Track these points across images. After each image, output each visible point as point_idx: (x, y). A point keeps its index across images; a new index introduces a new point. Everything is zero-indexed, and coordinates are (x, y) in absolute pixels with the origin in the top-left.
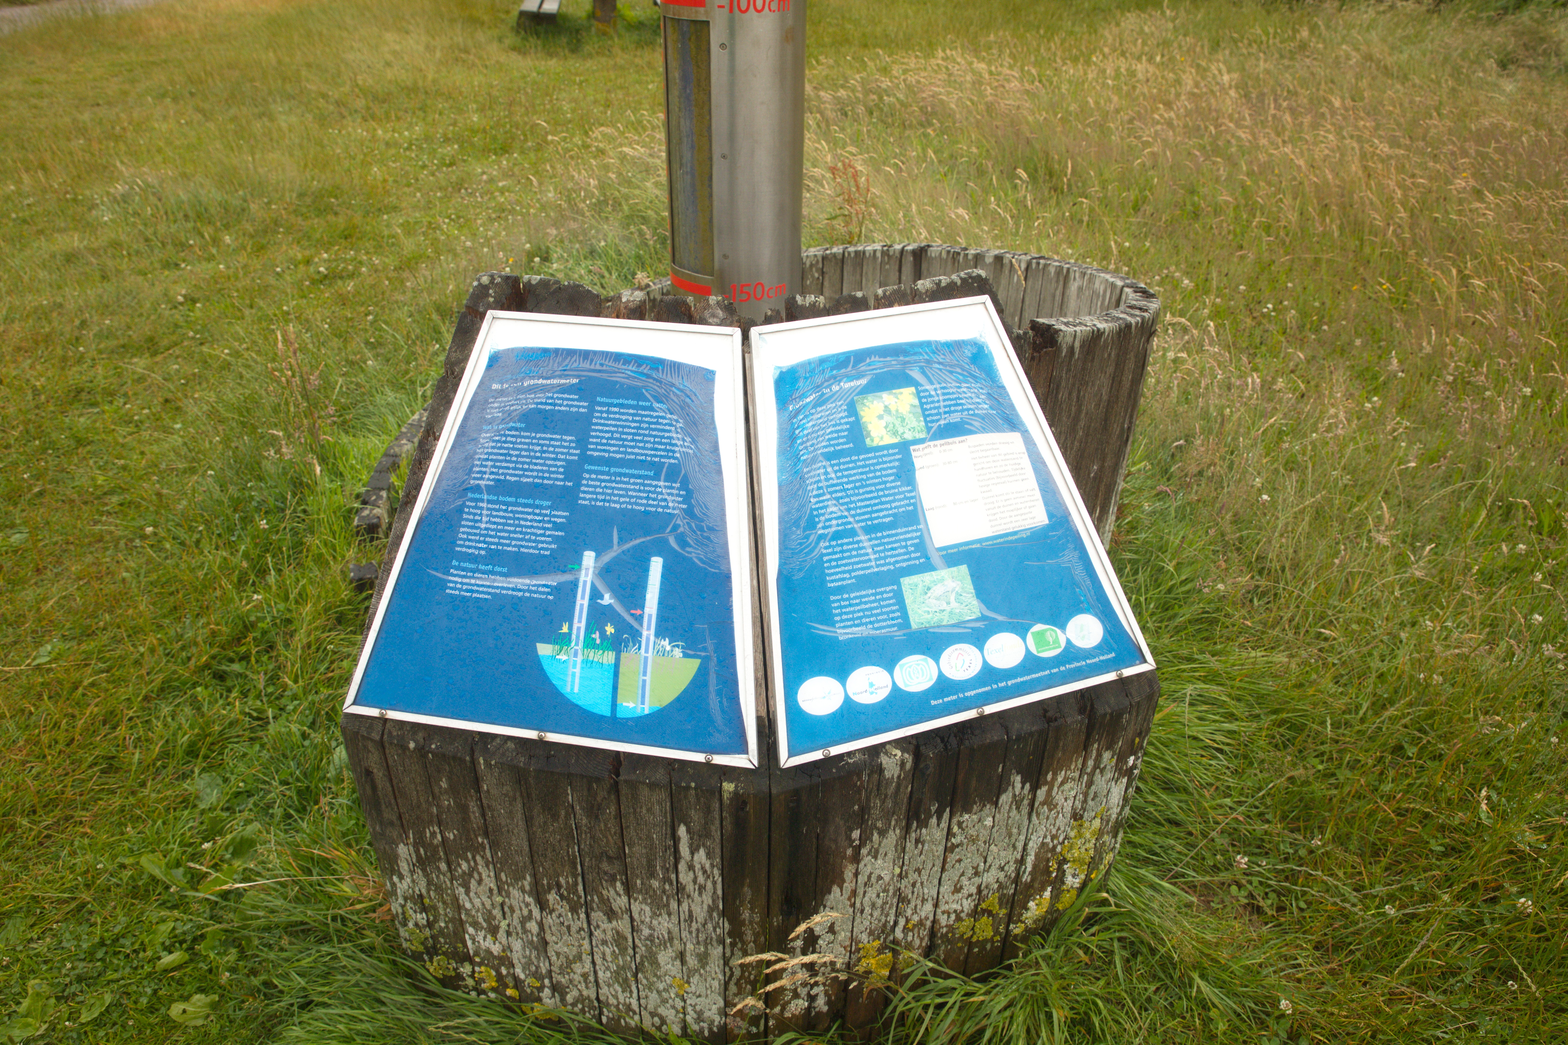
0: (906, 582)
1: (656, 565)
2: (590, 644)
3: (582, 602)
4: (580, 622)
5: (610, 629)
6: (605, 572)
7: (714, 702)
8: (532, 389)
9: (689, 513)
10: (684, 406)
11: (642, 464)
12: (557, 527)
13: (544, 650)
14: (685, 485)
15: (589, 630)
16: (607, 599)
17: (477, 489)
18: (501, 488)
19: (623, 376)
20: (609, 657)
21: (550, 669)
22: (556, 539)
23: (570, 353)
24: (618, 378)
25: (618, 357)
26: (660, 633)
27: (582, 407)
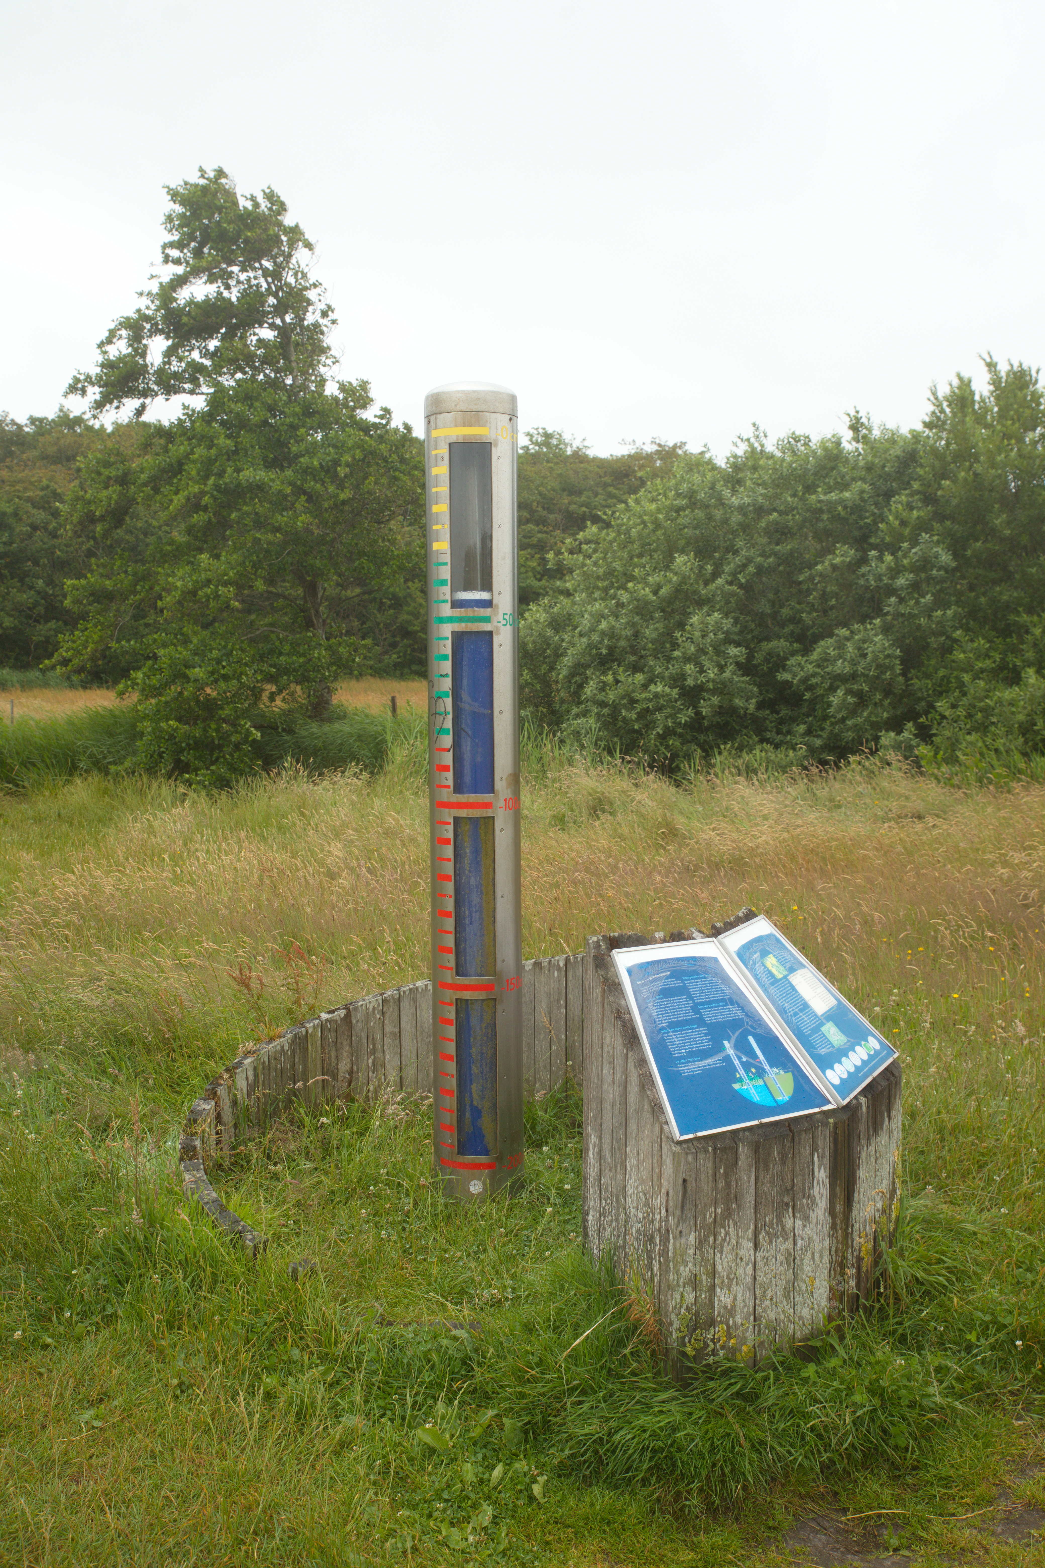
0: (823, 1029)
1: (751, 1039)
2: (751, 1079)
3: (736, 1062)
4: (742, 1071)
5: (754, 1070)
6: (736, 1047)
7: (806, 1087)
8: (654, 980)
9: (747, 1015)
10: (716, 974)
11: (718, 1001)
12: (706, 1035)
13: (736, 1086)
14: (739, 1006)
15: (747, 1073)
16: (744, 1059)
17: (663, 1028)
18: (672, 1025)
19: (685, 966)
20: (760, 1082)
21: (744, 1094)
22: (709, 1040)
23: (658, 962)
24: (684, 968)
25: (678, 959)
26: (771, 1066)
27: (679, 983)
